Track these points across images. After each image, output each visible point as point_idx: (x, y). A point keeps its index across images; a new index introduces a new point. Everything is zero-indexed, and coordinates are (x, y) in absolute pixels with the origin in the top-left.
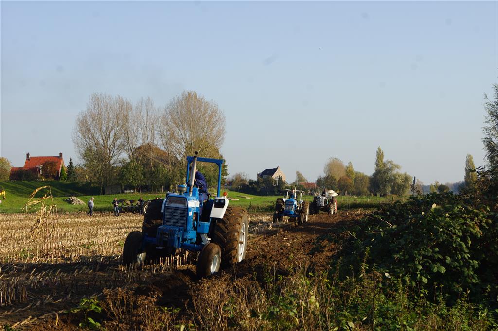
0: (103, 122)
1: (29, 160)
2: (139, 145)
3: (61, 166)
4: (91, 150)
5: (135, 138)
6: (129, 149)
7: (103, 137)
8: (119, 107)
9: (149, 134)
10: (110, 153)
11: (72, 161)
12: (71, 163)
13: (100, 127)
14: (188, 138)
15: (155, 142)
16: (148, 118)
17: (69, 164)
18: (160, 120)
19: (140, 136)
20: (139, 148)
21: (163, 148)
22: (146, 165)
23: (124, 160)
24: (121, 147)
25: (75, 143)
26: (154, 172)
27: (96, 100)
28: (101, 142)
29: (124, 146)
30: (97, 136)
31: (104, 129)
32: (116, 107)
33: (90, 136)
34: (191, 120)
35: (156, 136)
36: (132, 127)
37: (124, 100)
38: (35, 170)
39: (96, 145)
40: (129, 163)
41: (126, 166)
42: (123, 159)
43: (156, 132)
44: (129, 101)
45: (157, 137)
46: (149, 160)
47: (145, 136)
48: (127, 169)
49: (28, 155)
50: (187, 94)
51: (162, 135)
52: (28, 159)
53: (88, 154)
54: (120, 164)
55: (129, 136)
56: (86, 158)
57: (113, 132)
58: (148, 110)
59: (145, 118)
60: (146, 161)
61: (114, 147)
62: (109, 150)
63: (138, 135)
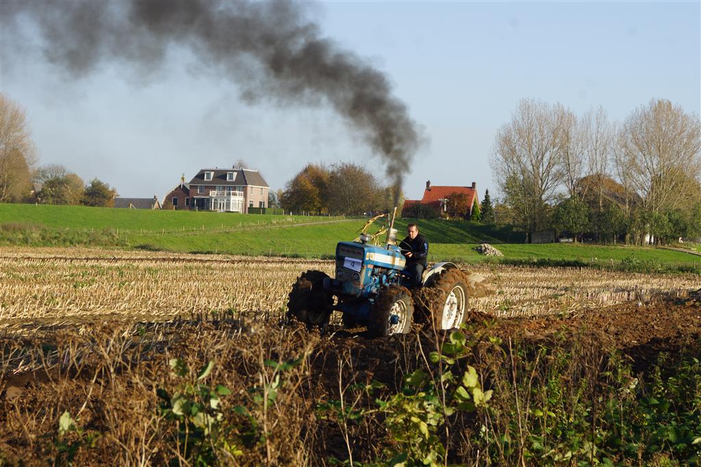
0: (534, 141)
1: (430, 190)
2: (583, 175)
3: (473, 201)
4: (515, 179)
5: (579, 164)
6: (568, 180)
7: (534, 161)
8: (558, 119)
9: (599, 158)
10: (542, 183)
11: (489, 194)
12: (487, 197)
13: (530, 147)
14: (655, 167)
15: (607, 171)
16: (599, 136)
17: (484, 199)
18: (616, 139)
19: (586, 162)
20: (585, 178)
21: (618, 181)
22: (593, 203)
23: (560, 196)
24: (558, 177)
25: (493, 168)
26: (604, 215)
27: (526, 108)
28: (530, 168)
29: (562, 175)
30: (524, 159)
31: (535, 150)
32: (554, 118)
33: (515, 159)
34: (661, 141)
35: (608, 162)
36: (575, 148)
37: (566, 109)
38: (437, 205)
39: (523, 172)
40: (567, 201)
41: (564, 205)
42: (560, 194)
43: (609, 157)
44: (571, 110)
45: (611, 164)
46: (597, 196)
47: (593, 162)
48: (565, 209)
49: (428, 183)
50: (657, 103)
51: (617, 162)
53: (511, 186)
54: (555, 200)
55: (570, 161)
56: (507, 190)
57: (547, 155)
58: (598, 124)
59: (594, 136)
60: (592, 198)
61: (548, 175)
62: (541, 179)
63: (583, 161)
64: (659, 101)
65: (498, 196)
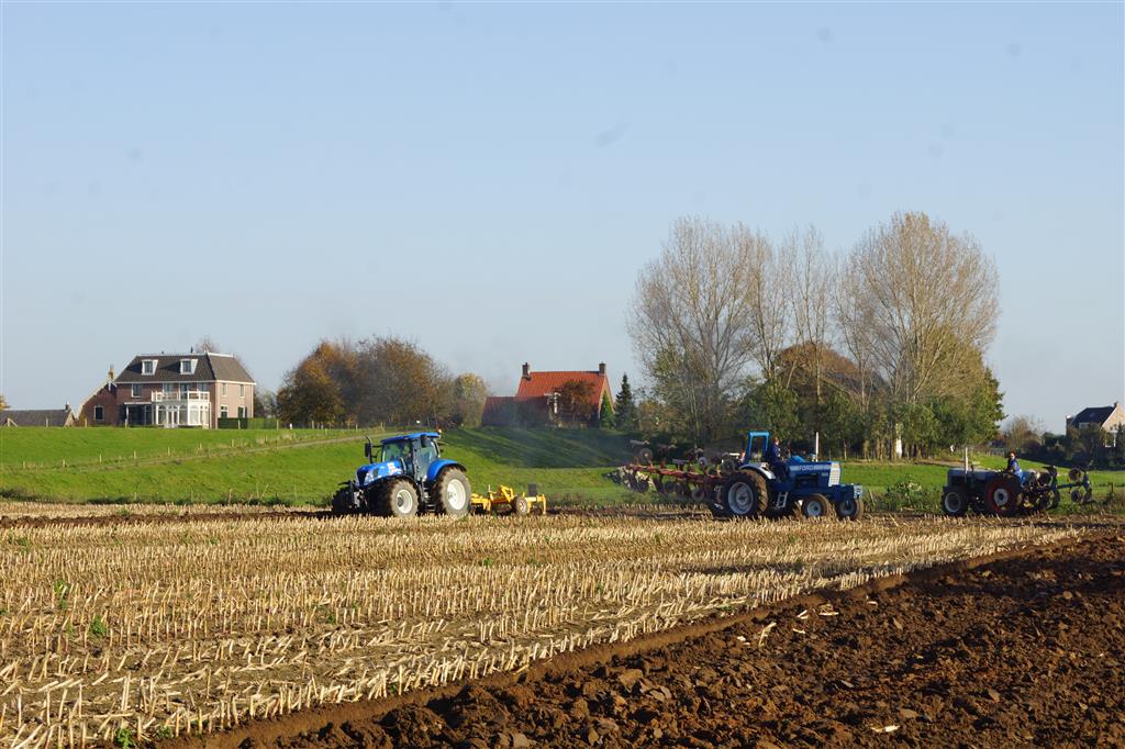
0: (701, 287)
1: (529, 379)
2: (787, 344)
3: (602, 396)
4: (671, 355)
5: (779, 325)
6: (762, 353)
7: (702, 323)
8: (740, 251)
9: (812, 314)
10: (718, 361)
11: (628, 382)
12: (625, 387)
13: (695, 299)
14: (907, 326)
15: (827, 337)
16: (811, 276)
17: (620, 390)
18: (839, 281)
19: (790, 320)
20: (790, 350)
22: (806, 390)
23: (750, 380)
24: (745, 347)
25: (633, 336)
26: (824, 409)
27: (687, 234)
28: (697, 335)
29: (751, 345)
30: (685, 321)
31: (703, 303)
32: (735, 249)
33: (670, 321)
34: (915, 282)
35: (828, 320)
36: (771, 298)
37: (753, 233)
38: (543, 403)
39: (685, 341)
40: (762, 388)
41: (758, 396)
42: (749, 377)
43: (828, 313)
44: (763, 235)
45: (832, 323)
46: (812, 379)
47: (802, 322)
48: (758, 401)
49: (526, 367)
50: (904, 219)
51: (843, 319)
52: (527, 377)
53: (664, 366)
54: (741, 388)
55: (764, 321)
56: (659, 373)
57: (724, 313)
58: (809, 256)
59: (802, 277)
60: (804, 382)
61: (727, 347)
62: (716, 354)
63: (786, 318)
64: (907, 215)
65: (643, 383)
